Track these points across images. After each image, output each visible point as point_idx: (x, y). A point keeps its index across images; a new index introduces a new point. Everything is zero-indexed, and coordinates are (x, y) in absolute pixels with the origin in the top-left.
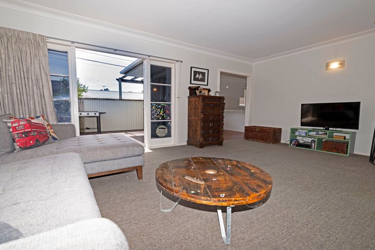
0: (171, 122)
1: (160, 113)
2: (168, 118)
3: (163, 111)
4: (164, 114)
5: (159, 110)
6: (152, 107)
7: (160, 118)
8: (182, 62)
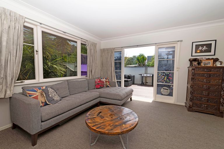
0: (173, 85)
1: (164, 78)
2: (171, 82)
3: (167, 77)
4: (168, 80)
5: (164, 77)
6: (158, 75)
7: (164, 82)
8: (182, 41)
